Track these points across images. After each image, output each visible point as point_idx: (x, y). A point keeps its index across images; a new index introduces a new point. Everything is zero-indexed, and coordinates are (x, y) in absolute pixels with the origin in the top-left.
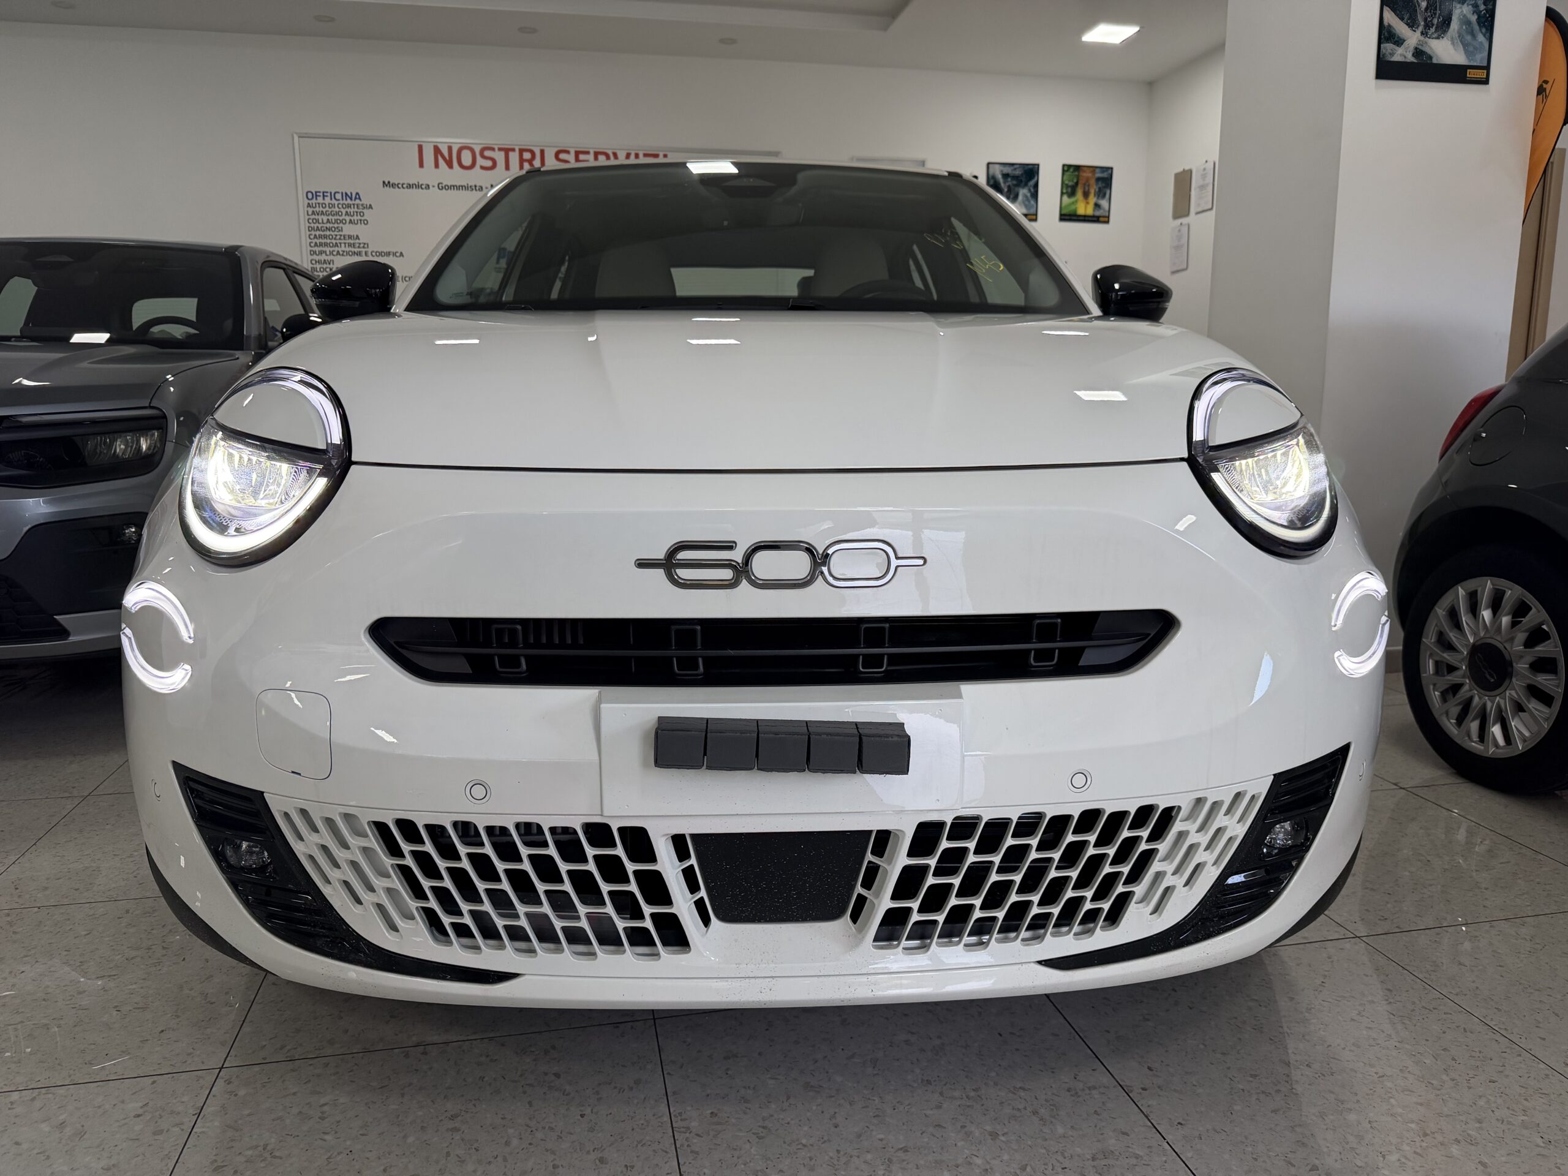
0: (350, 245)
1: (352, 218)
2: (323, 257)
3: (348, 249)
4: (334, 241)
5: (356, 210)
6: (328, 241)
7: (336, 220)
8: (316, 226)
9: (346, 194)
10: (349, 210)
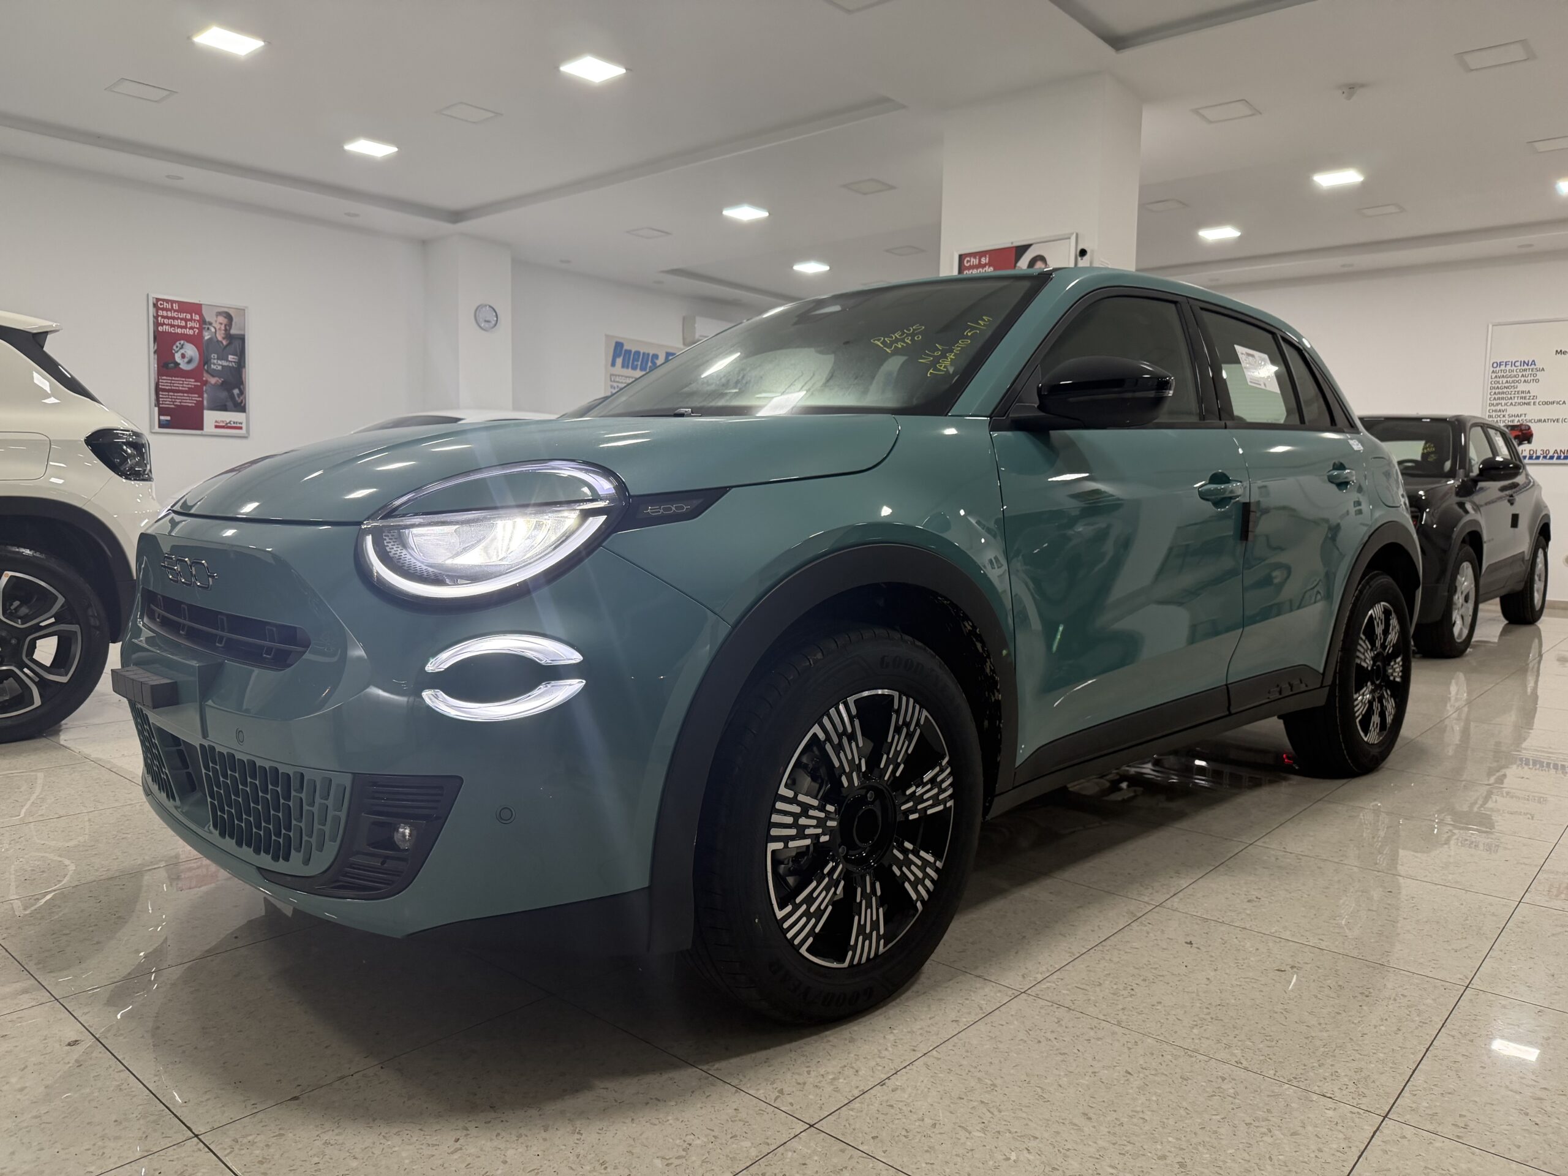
0: (1522, 398)
1: (1526, 379)
2: (1499, 407)
3: (1519, 401)
4: (1509, 396)
5: (1531, 372)
6: (1505, 396)
7: (1513, 382)
8: (1496, 386)
9: (1524, 362)
10: (1524, 373)
